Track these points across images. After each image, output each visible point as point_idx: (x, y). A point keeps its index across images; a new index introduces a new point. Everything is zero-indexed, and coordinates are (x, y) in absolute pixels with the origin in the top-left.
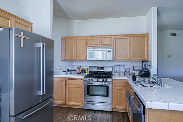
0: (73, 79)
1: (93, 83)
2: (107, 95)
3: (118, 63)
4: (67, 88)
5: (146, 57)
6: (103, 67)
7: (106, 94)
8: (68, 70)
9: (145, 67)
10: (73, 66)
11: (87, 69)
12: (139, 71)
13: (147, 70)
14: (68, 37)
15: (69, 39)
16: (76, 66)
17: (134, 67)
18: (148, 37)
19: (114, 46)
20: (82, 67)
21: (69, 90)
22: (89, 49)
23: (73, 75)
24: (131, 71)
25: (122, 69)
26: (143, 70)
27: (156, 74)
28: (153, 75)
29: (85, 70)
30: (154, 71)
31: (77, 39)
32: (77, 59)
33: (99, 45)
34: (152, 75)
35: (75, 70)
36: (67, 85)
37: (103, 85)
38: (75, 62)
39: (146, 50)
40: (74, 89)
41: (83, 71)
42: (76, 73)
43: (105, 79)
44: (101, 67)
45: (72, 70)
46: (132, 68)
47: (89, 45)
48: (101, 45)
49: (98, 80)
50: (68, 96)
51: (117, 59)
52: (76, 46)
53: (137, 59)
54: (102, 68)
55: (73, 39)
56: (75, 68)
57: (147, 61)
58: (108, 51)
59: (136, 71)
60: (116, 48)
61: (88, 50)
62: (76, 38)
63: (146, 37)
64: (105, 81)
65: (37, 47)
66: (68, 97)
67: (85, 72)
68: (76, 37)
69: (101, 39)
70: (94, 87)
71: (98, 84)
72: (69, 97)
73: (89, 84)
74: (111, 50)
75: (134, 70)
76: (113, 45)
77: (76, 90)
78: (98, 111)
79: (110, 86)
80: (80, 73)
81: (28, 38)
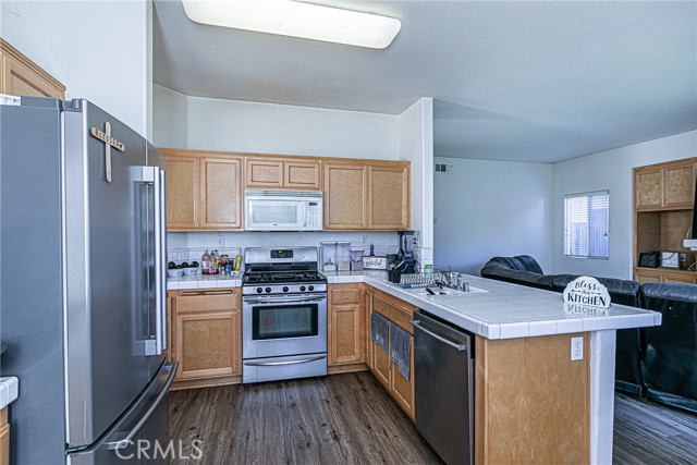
0: (202, 293)
1: (270, 300)
2: (314, 332)
3: (332, 239)
4: (179, 324)
5: (404, 220)
6: (291, 252)
7: (309, 329)
8: (172, 263)
9: (406, 247)
10: (188, 250)
11: (239, 258)
12: (387, 257)
13: (409, 255)
14: (175, 150)
15: (177, 159)
16: (200, 249)
17: (372, 248)
18: (409, 170)
19: (327, 189)
20: (220, 253)
21: (187, 332)
22: (249, 194)
23: (192, 279)
24: (365, 260)
25: (343, 255)
26: (403, 253)
27: (431, 263)
28: (426, 267)
29: (231, 263)
30: (426, 257)
31: (207, 160)
32: (206, 225)
33: (281, 185)
34: (423, 266)
35: (195, 264)
36: (180, 314)
37: (303, 303)
38: (196, 236)
39: (404, 202)
40: (203, 327)
41: (227, 265)
42: (200, 272)
43: (307, 286)
44: (284, 251)
45: (185, 265)
46: (367, 252)
47: (250, 183)
48: (287, 184)
49: (286, 289)
50: (184, 351)
51: (333, 226)
52: (203, 181)
53: (384, 226)
54: (288, 253)
55: (192, 159)
56: (196, 256)
57: (412, 233)
58: (311, 204)
59: (379, 259)
60: (333, 195)
61: (247, 198)
62: (201, 156)
63: (405, 170)
64: (307, 290)
65: (136, 182)
66: (184, 357)
67: (233, 269)
68: (204, 152)
69: (287, 165)
70: (276, 310)
71: (286, 300)
72: (186, 354)
73: (260, 305)
74: (319, 201)
75: (372, 255)
76: (323, 187)
77: (211, 329)
78: (287, 382)
79: (322, 304)
80: (217, 273)
81: (123, 149)
